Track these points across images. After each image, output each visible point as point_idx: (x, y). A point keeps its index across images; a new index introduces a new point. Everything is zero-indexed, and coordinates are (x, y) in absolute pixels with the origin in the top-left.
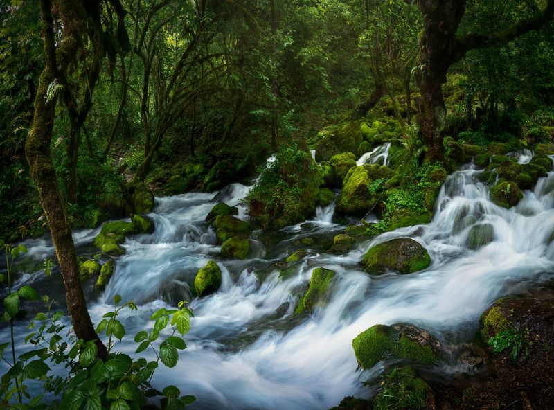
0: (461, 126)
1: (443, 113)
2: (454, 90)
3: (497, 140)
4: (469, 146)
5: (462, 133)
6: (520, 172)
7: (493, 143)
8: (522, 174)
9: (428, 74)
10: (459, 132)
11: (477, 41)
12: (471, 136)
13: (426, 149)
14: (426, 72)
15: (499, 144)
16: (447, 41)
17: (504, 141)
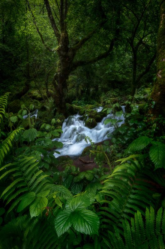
0: (74, 98)
1: (66, 91)
2: (69, 83)
3: (89, 104)
4: (76, 106)
5: (74, 101)
6: (97, 115)
7: (87, 105)
8: (97, 116)
9: (61, 76)
10: (72, 101)
11: (81, 63)
12: (78, 102)
13: (57, 109)
14: (60, 75)
15: (90, 105)
16: (69, 64)
17: (92, 104)
